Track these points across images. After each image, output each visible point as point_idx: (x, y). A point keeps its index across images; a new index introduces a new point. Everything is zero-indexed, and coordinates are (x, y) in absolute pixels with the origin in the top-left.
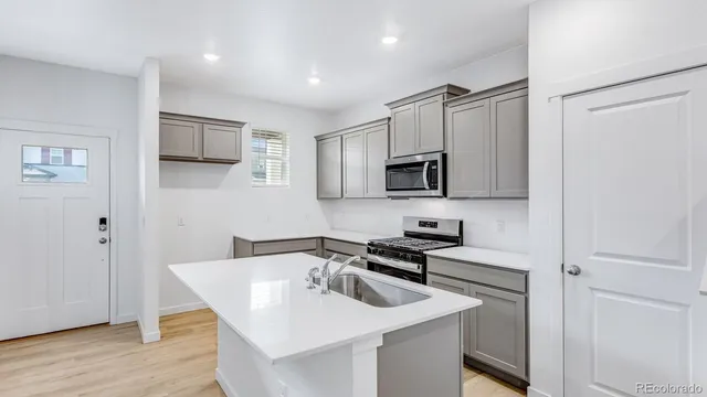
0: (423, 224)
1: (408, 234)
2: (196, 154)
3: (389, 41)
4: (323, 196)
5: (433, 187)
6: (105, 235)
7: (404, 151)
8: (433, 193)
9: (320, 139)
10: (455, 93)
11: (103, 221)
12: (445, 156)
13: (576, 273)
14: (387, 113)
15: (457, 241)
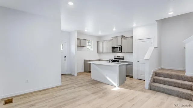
0: (118, 57)
1: (115, 59)
2: (80, 45)
3: (114, 30)
4: (99, 52)
5: (120, 51)
6: (65, 59)
7: (115, 45)
8: (120, 52)
9: (98, 42)
10: (123, 37)
11: (65, 57)
12: (121, 46)
13: (138, 62)
14: (112, 39)
15: (123, 59)
